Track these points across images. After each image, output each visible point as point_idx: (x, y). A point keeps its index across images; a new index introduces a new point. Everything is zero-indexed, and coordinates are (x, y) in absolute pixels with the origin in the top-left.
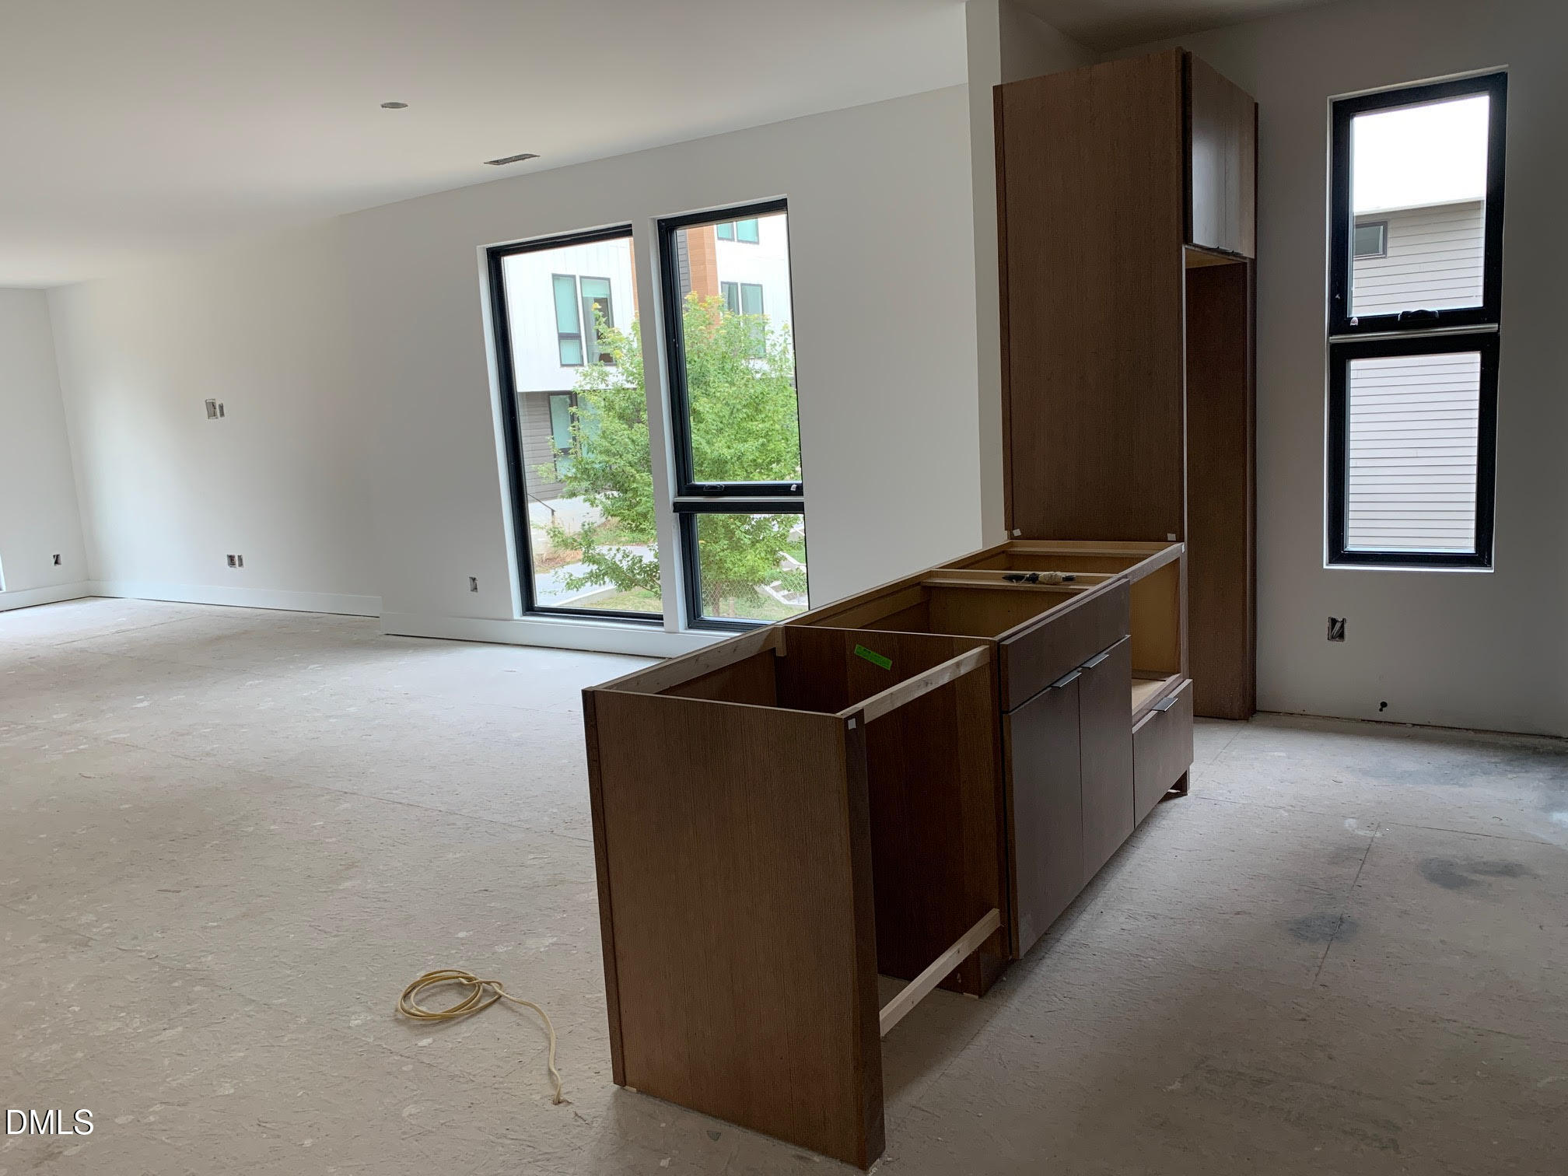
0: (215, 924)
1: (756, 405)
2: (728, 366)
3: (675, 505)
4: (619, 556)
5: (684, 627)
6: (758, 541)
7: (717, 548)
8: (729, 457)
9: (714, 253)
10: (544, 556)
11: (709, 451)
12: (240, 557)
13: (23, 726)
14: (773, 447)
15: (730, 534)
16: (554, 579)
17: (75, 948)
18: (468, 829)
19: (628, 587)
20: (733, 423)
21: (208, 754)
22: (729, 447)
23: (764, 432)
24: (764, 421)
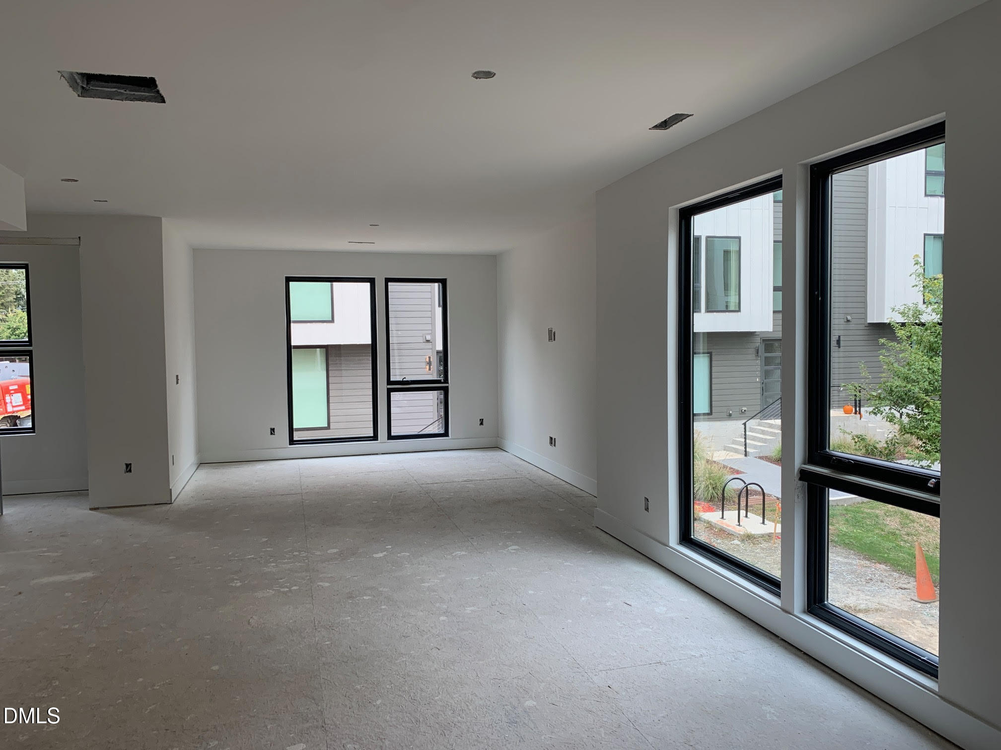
12: (555, 439)
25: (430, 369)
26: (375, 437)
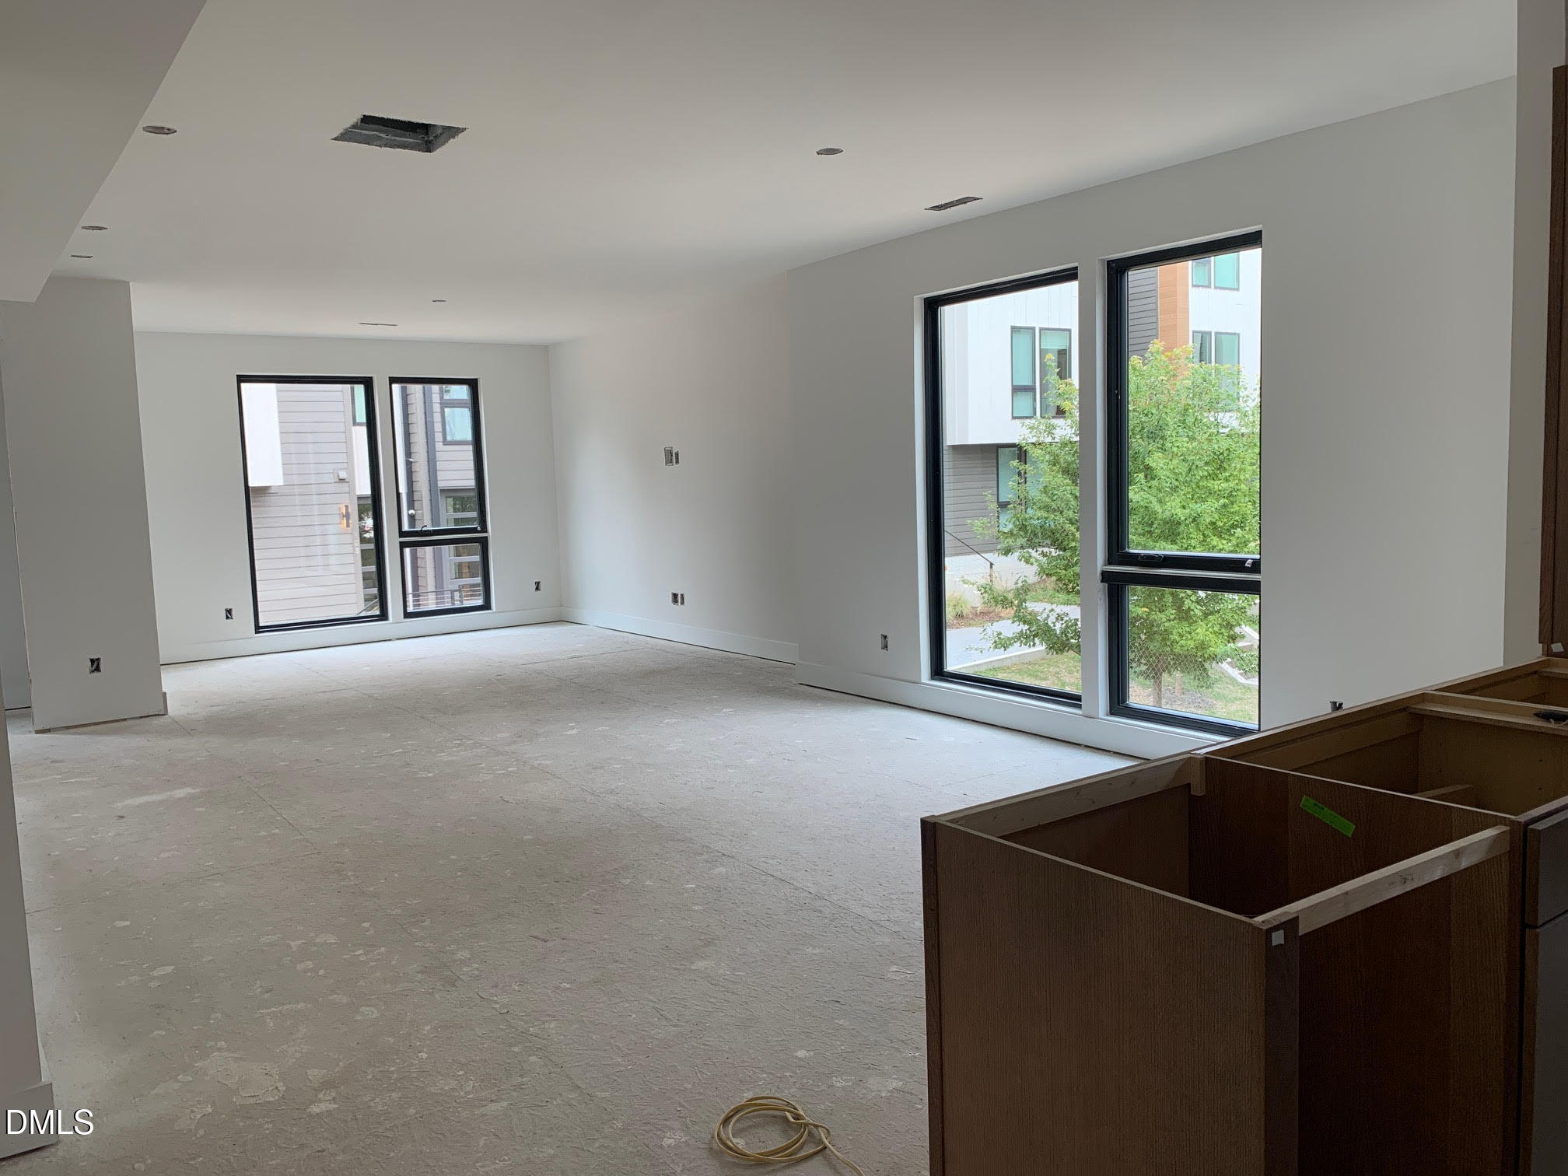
0: (568, 986)
1: (1220, 463)
2: (1190, 420)
3: (1103, 573)
4: (1052, 618)
5: (1105, 712)
6: (1212, 613)
7: (1163, 616)
8: (1183, 518)
9: (1186, 301)
10: (979, 609)
11: (1160, 511)
12: (682, 595)
13: (472, 741)
14: (1237, 508)
15: (1179, 604)
16: (982, 636)
17: (444, 986)
18: (834, 920)
19: (1060, 650)
20: (1191, 481)
21: (612, 792)
22: (1184, 507)
23: (1227, 492)
24: (1227, 480)
25: (348, 526)
26: (383, 616)
